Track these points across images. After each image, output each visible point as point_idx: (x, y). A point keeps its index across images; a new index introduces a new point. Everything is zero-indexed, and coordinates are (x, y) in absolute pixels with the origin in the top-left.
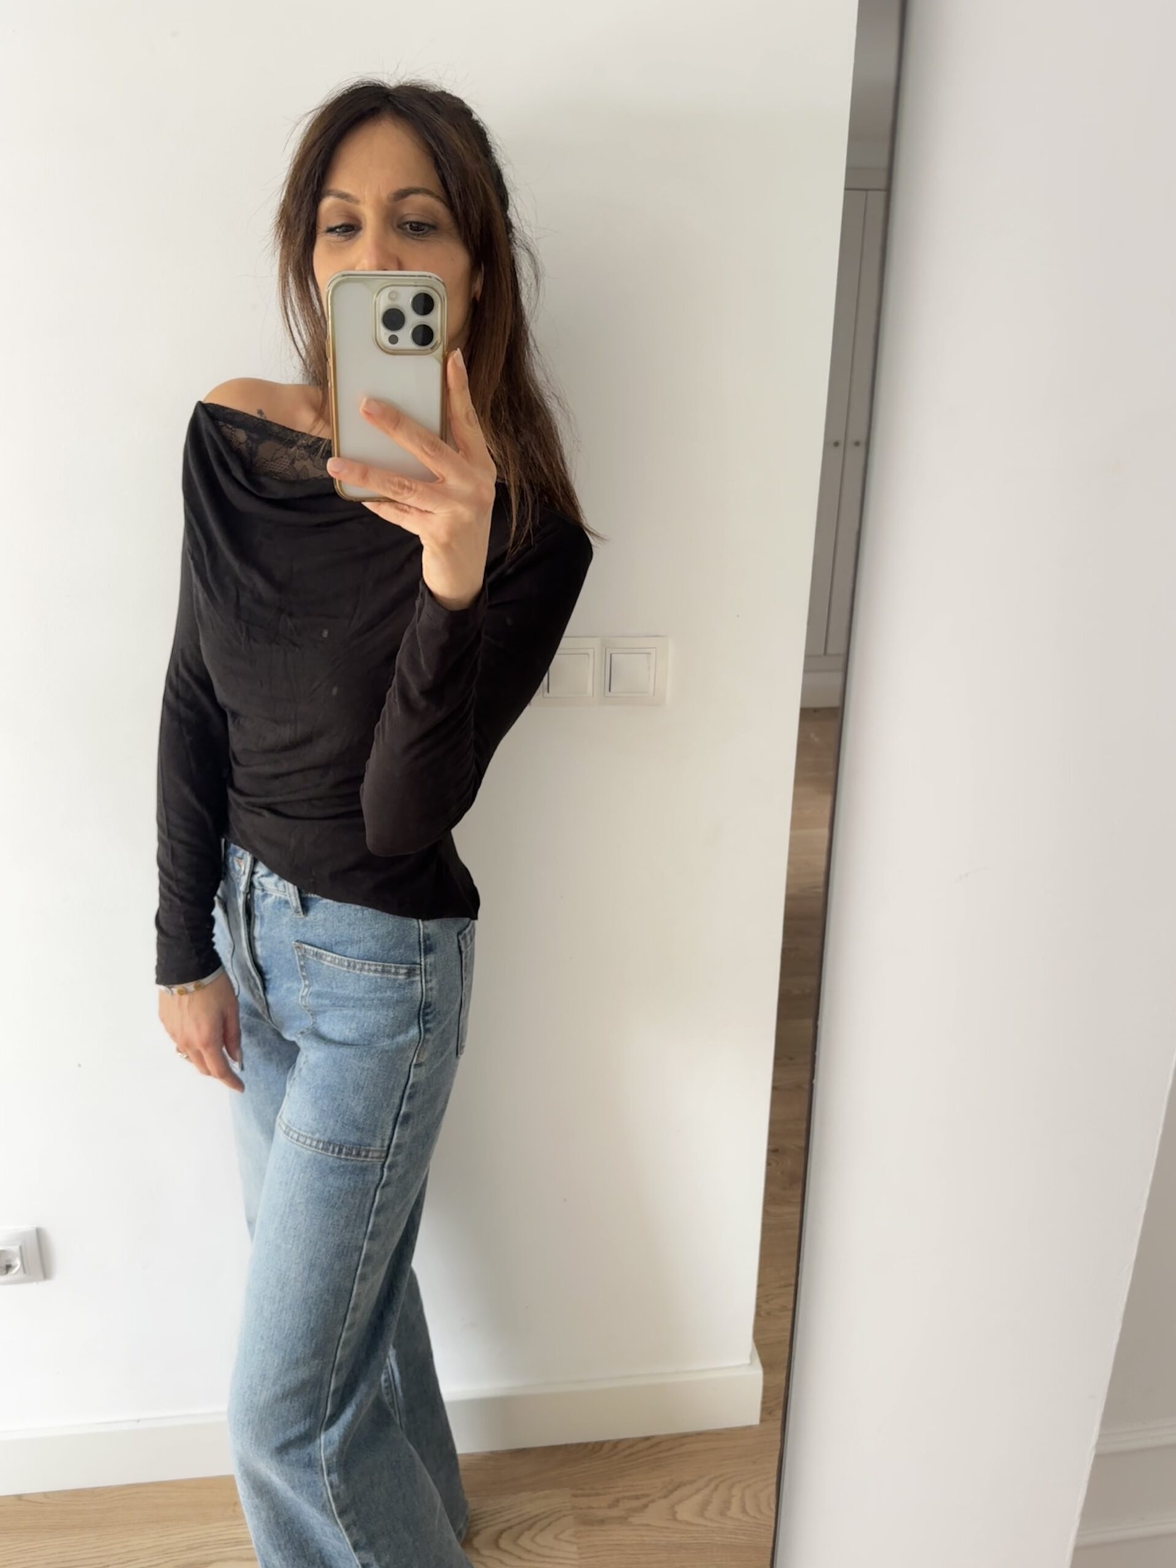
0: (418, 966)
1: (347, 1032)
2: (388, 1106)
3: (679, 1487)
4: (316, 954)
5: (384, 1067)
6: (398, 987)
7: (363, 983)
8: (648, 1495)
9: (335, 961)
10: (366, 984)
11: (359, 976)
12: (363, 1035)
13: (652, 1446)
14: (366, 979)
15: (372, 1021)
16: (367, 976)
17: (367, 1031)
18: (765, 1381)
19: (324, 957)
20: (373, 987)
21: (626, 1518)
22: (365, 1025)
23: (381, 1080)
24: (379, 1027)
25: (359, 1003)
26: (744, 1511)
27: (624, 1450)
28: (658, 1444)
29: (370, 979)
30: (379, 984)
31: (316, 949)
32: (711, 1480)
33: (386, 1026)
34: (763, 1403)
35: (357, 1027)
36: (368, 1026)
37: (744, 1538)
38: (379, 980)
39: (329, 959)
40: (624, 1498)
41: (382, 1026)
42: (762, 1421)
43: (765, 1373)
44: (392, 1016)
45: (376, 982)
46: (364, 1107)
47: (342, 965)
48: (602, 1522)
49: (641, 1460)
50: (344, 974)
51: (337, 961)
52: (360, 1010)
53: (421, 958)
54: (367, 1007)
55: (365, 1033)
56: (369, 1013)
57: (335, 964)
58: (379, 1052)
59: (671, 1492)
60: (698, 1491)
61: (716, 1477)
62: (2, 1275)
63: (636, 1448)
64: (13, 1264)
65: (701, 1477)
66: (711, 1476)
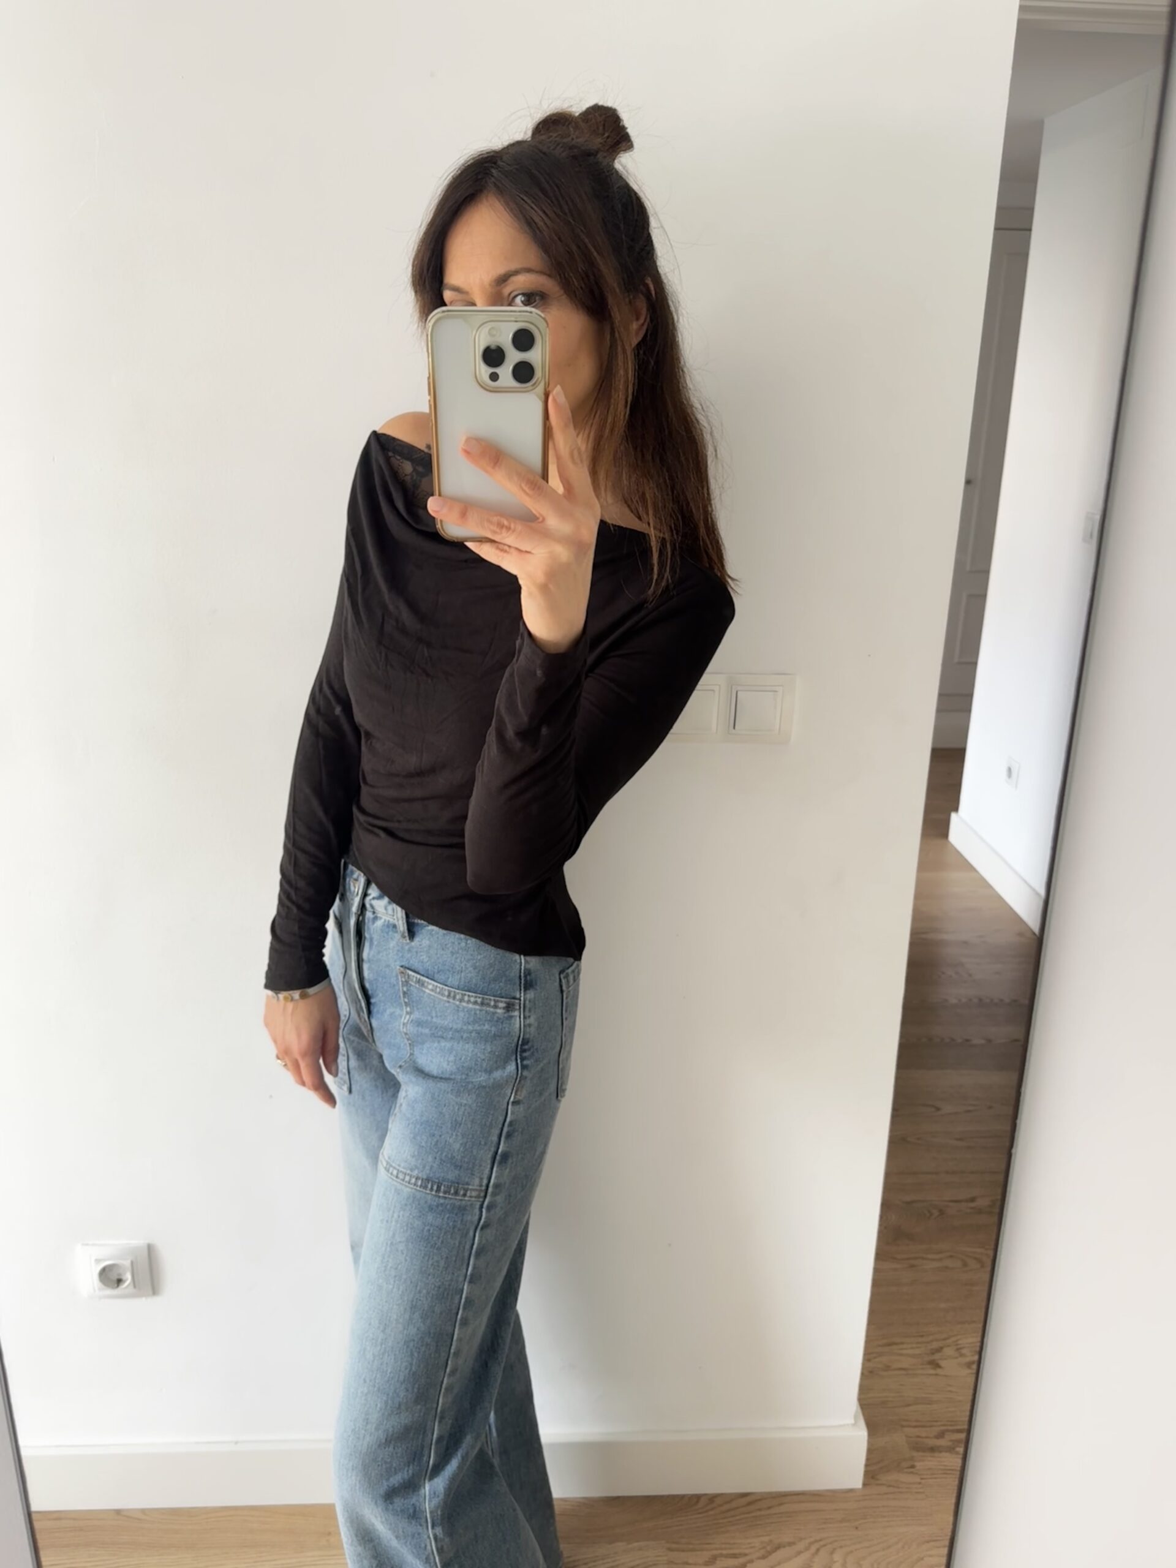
0: (517, 1001)
1: (445, 1065)
2: (486, 1144)
3: (778, 1547)
4: (419, 981)
5: (481, 1103)
6: (497, 1021)
7: (461, 1014)
8: (746, 1555)
9: (436, 989)
10: (465, 1015)
11: (458, 1007)
12: (461, 1069)
13: (750, 1504)
14: (466, 1010)
15: (470, 1055)
16: (467, 1007)
17: (465, 1065)
18: (869, 1442)
19: (426, 984)
20: (472, 1019)
22: (463, 1059)
23: (479, 1117)
24: (477, 1060)
25: (458, 1035)
27: (721, 1505)
28: (756, 1501)
29: (469, 1011)
30: (478, 1016)
31: (418, 976)
32: (811, 1543)
33: (483, 1060)
34: (866, 1465)
35: (455, 1060)
36: (466, 1059)
38: (478, 1012)
39: (430, 987)
40: (722, 1555)
41: (479, 1059)
42: (865, 1485)
43: (870, 1435)
44: (489, 1050)
45: (475, 1014)
46: (461, 1144)
47: (443, 995)
49: (738, 1518)
50: (444, 1004)
51: (438, 990)
52: (458, 1043)
53: (520, 993)
54: (465, 1040)
55: (463, 1067)
56: (467, 1046)
57: (436, 993)
58: (477, 1087)
59: (770, 1553)
60: (799, 1553)
61: (816, 1541)
62: (113, 1288)
63: (734, 1504)
64: (124, 1278)
65: (801, 1539)
66: (812, 1540)
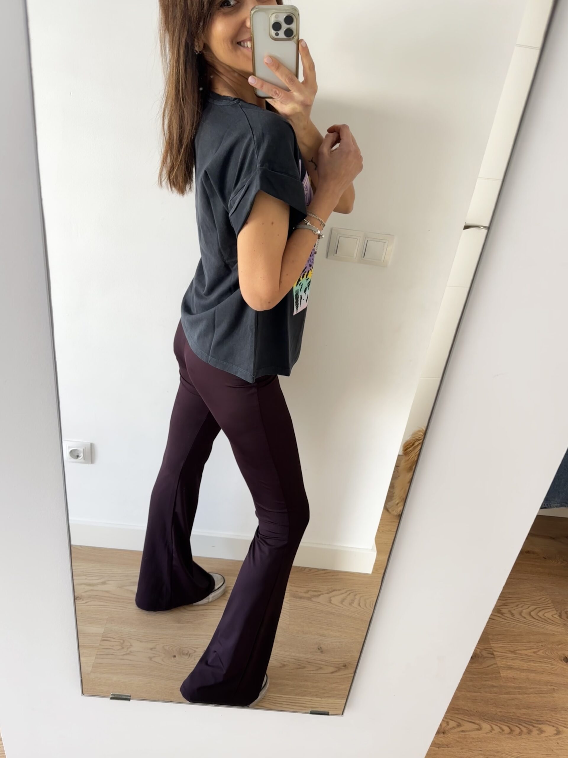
3: (334, 591)
8: (320, 591)
13: (325, 573)
18: (377, 558)
21: (311, 598)
26: (359, 605)
27: (314, 572)
28: (327, 573)
32: (347, 591)
34: (374, 566)
37: (358, 615)
40: (311, 590)
42: (373, 572)
43: (378, 554)
48: (301, 598)
49: (319, 578)
59: (331, 592)
60: (342, 593)
61: (350, 590)
62: (75, 459)
63: (319, 573)
64: (80, 455)
65: (344, 589)
66: (347, 589)
